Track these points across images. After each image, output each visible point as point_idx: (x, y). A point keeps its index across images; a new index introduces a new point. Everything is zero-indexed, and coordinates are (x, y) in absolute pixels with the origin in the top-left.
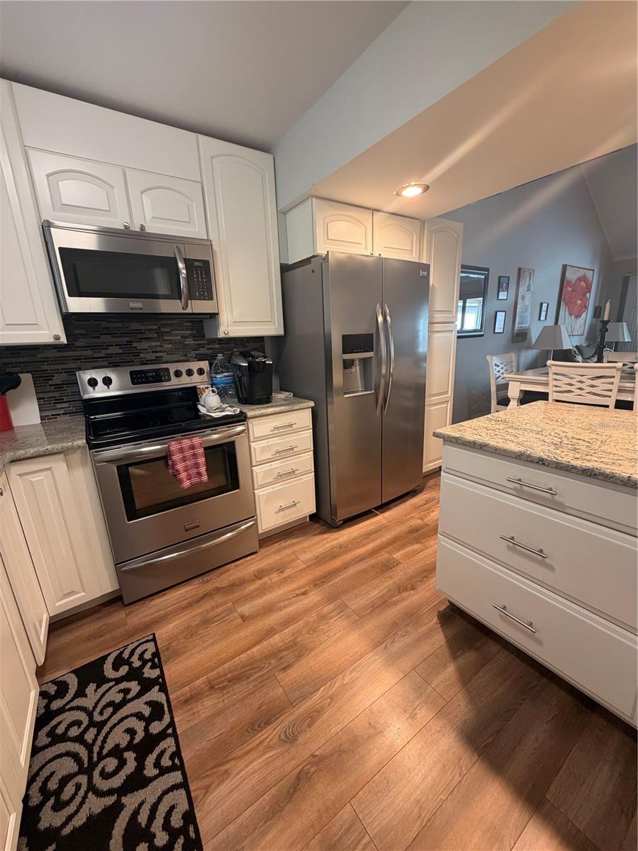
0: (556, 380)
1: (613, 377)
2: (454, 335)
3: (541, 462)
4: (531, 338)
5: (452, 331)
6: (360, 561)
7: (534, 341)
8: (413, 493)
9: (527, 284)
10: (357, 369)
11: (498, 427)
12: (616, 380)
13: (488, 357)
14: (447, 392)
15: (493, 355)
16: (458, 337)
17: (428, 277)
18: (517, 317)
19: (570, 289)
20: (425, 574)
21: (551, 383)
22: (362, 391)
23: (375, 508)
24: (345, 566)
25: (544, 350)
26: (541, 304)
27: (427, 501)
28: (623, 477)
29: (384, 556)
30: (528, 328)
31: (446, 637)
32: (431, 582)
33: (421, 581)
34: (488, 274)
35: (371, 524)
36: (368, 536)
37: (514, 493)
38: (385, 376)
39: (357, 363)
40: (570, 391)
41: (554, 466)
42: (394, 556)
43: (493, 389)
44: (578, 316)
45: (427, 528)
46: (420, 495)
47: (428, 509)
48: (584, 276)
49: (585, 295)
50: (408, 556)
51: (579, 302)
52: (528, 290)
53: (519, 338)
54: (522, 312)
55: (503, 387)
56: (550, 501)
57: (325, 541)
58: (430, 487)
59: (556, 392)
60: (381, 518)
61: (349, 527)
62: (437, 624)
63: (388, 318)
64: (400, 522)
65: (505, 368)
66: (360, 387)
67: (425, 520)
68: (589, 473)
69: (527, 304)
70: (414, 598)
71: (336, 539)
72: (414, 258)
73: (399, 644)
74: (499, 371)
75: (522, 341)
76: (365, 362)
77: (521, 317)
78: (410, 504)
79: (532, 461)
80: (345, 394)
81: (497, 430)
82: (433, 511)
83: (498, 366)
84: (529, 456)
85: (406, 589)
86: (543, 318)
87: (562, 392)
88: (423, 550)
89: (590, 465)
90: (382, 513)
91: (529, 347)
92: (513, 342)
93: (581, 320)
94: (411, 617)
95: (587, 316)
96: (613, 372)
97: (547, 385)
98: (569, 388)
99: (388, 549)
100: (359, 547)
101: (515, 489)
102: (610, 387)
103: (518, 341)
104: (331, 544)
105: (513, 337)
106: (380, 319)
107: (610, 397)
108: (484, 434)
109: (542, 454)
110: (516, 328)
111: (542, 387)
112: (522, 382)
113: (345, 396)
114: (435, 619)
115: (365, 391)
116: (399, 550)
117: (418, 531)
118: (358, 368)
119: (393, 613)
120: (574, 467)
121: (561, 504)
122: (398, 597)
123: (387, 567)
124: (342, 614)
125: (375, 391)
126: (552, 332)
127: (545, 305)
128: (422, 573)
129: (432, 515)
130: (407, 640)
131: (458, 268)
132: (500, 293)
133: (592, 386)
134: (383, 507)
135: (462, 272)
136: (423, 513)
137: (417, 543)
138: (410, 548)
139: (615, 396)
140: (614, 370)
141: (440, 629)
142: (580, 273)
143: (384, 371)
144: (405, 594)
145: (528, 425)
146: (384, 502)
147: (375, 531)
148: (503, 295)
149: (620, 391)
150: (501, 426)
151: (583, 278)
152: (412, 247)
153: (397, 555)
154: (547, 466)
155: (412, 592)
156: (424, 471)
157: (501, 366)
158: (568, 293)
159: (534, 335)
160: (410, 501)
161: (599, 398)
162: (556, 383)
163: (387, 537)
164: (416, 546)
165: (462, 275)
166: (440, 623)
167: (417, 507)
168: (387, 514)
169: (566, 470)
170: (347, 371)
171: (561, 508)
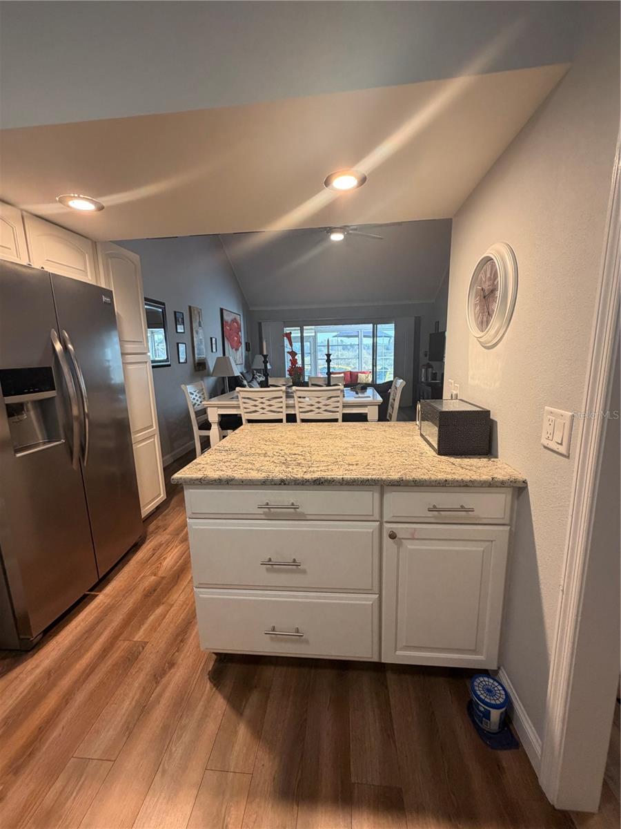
0: (245, 403)
1: (281, 397)
2: (149, 365)
3: (283, 483)
4: (209, 367)
5: (146, 362)
6: (88, 676)
7: (211, 370)
8: (136, 547)
9: (198, 321)
10: (31, 415)
11: (230, 457)
12: (284, 399)
13: (183, 386)
14: (152, 426)
15: (186, 384)
16: (153, 367)
17: (111, 304)
18: (196, 349)
19: (228, 328)
20: (180, 638)
21: (242, 406)
22: (44, 443)
23: (91, 590)
24: (67, 699)
25: (220, 378)
26: (211, 339)
27: (155, 550)
28: (339, 479)
29: (122, 646)
30: (206, 359)
31: (225, 697)
32: (189, 643)
33: (177, 651)
34: (165, 308)
35: (90, 613)
36: (90, 632)
37: (263, 517)
38: (78, 418)
39: (30, 405)
40: (256, 411)
41: (293, 483)
42: (135, 640)
43: (193, 416)
44: (237, 350)
45: (164, 582)
46: (144, 546)
47: (159, 558)
48: (235, 319)
49: (238, 334)
50: (153, 629)
51: (236, 338)
52: (200, 326)
53: (200, 367)
54: (198, 344)
55: (203, 412)
56: (294, 513)
57: (17, 682)
58: (152, 532)
59: (247, 413)
60: (102, 599)
61: (55, 636)
62: (212, 689)
63: (70, 346)
64: (128, 590)
65: (198, 395)
66: (40, 437)
67: (160, 573)
68: (318, 483)
69: (201, 338)
70: (177, 676)
71: (37, 666)
72: (89, 279)
73: (178, 751)
74: (194, 399)
75: (202, 370)
76: (43, 406)
77: (199, 349)
78: (135, 563)
79: (275, 484)
80: (17, 451)
81: (232, 461)
82: (165, 559)
83: (192, 394)
84: (272, 480)
85: (163, 673)
86: (214, 350)
87: (250, 412)
88: (168, 612)
89: (316, 476)
90: (100, 591)
91: (209, 375)
92: (196, 371)
93: (239, 352)
94: (182, 703)
95: (242, 348)
96: (280, 394)
97: (239, 407)
98: (254, 409)
99: (125, 634)
100: (80, 657)
101: (265, 514)
102: (281, 405)
103: (199, 370)
104: (28, 681)
105: (195, 366)
106: (58, 347)
107: (282, 412)
108: (224, 468)
109: (281, 476)
110: (196, 359)
111: (235, 410)
112: (218, 407)
113: (18, 455)
114: (209, 685)
115: (49, 442)
116: (140, 627)
117: (155, 590)
118: (32, 413)
119: (158, 714)
120: (307, 481)
121: (303, 514)
122: (158, 688)
123: (132, 658)
124: (83, 779)
125: (66, 438)
126: (223, 362)
127: (214, 340)
128: (175, 640)
129: (165, 564)
130: (187, 737)
131: (141, 301)
132: (178, 326)
133: (270, 406)
134: (102, 582)
135: (146, 304)
136: (154, 567)
137: (158, 606)
138: (152, 618)
139: (285, 411)
140: (281, 392)
141: (217, 692)
142: (233, 316)
143: (75, 411)
144: (164, 680)
145: (253, 449)
146: (100, 577)
147: (99, 621)
148: (180, 329)
149: (287, 407)
150: (234, 456)
151: (234, 320)
152: (86, 268)
153: (139, 636)
154: (288, 485)
155: (172, 670)
156: (143, 517)
157: (195, 394)
158: (227, 331)
159: (211, 365)
160: (134, 558)
161: (275, 414)
162: (245, 405)
163: (118, 618)
164: (159, 611)
165: (146, 307)
166: (214, 685)
167: (145, 563)
168: (109, 589)
169: (302, 485)
170: (16, 418)
171: (302, 517)
